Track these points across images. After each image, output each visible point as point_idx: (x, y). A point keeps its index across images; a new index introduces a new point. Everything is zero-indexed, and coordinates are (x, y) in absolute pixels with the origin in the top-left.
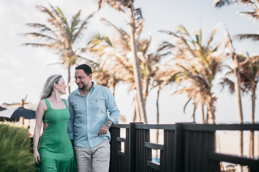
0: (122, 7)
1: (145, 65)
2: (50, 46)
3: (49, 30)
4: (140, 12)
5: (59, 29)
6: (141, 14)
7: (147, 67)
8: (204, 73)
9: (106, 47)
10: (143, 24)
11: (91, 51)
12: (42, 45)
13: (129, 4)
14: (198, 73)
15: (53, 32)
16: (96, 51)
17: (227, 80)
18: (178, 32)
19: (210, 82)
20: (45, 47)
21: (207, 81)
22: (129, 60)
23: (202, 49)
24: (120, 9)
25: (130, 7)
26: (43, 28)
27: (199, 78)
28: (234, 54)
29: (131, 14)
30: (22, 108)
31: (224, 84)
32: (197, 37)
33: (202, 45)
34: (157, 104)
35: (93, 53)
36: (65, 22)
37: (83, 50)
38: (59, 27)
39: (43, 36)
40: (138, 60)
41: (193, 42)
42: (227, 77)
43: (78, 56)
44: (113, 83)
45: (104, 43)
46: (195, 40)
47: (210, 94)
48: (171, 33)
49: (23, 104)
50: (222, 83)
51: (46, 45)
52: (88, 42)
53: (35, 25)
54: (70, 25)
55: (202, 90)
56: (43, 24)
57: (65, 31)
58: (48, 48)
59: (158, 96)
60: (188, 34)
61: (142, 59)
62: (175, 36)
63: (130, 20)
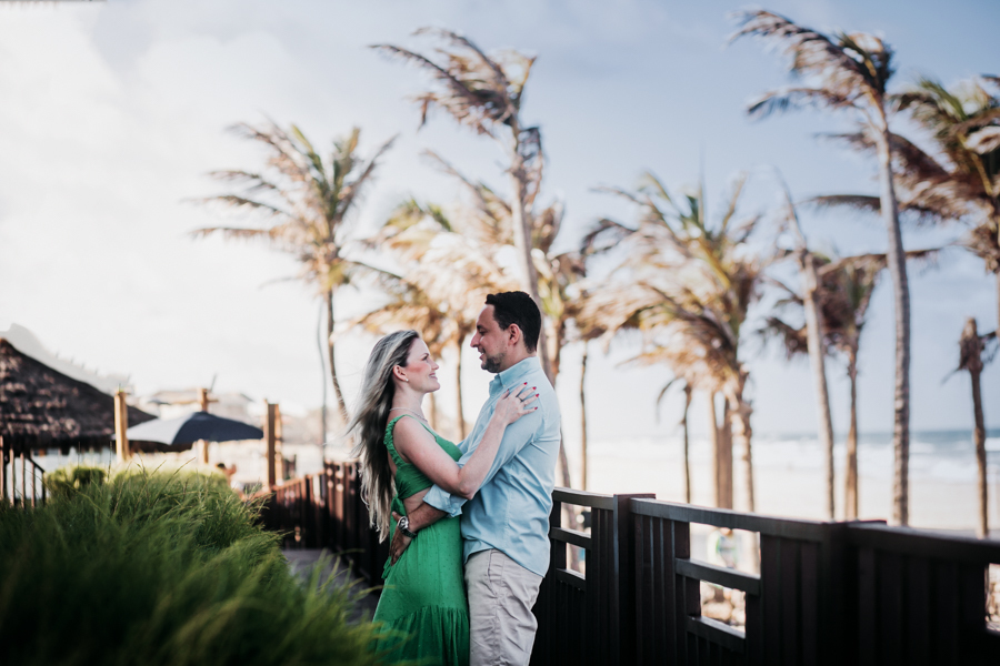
0: (487, 123)
1: (550, 285)
2: (272, 234)
3: (273, 187)
4: (538, 136)
5: (299, 184)
6: (539, 144)
7: (556, 291)
8: (719, 306)
9: (433, 233)
10: (544, 172)
11: (395, 245)
12: (251, 233)
13: (506, 115)
14: (701, 307)
15: (282, 193)
16: (407, 245)
17: (776, 323)
18: (641, 190)
19: (736, 332)
20: (258, 238)
21: (728, 331)
22: (504, 271)
23: (708, 236)
24: (481, 129)
25: (509, 121)
26: (255, 182)
27: (706, 320)
28: (805, 252)
29: (513, 142)
30: (204, 413)
31: (767, 335)
32: (692, 200)
33: (708, 227)
34: (582, 395)
35: (398, 251)
36: (318, 166)
37: (369, 244)
38: (299, 177)
39: (256, 205)
40: (534, 274)
41: (682, 218)
42: (777, 313)
43: (358, 263)
44: (457, 338)
45: (429, 222)
46: (688, 212)
47: (736, 367)
48: (621, 193)
49: (206, 402)
50: (761, 332)
51: (261, 232)
52: (384, 221)
53: (232, 174)
54: (329, 172)
55: (712, 356)
56: (254, 170)
57: (317, 191)
58: (268, 238)
59: (584, 371)
60: (664, 194)
61: (543, 268)
62: (632, 198)
63: (510, 161)
